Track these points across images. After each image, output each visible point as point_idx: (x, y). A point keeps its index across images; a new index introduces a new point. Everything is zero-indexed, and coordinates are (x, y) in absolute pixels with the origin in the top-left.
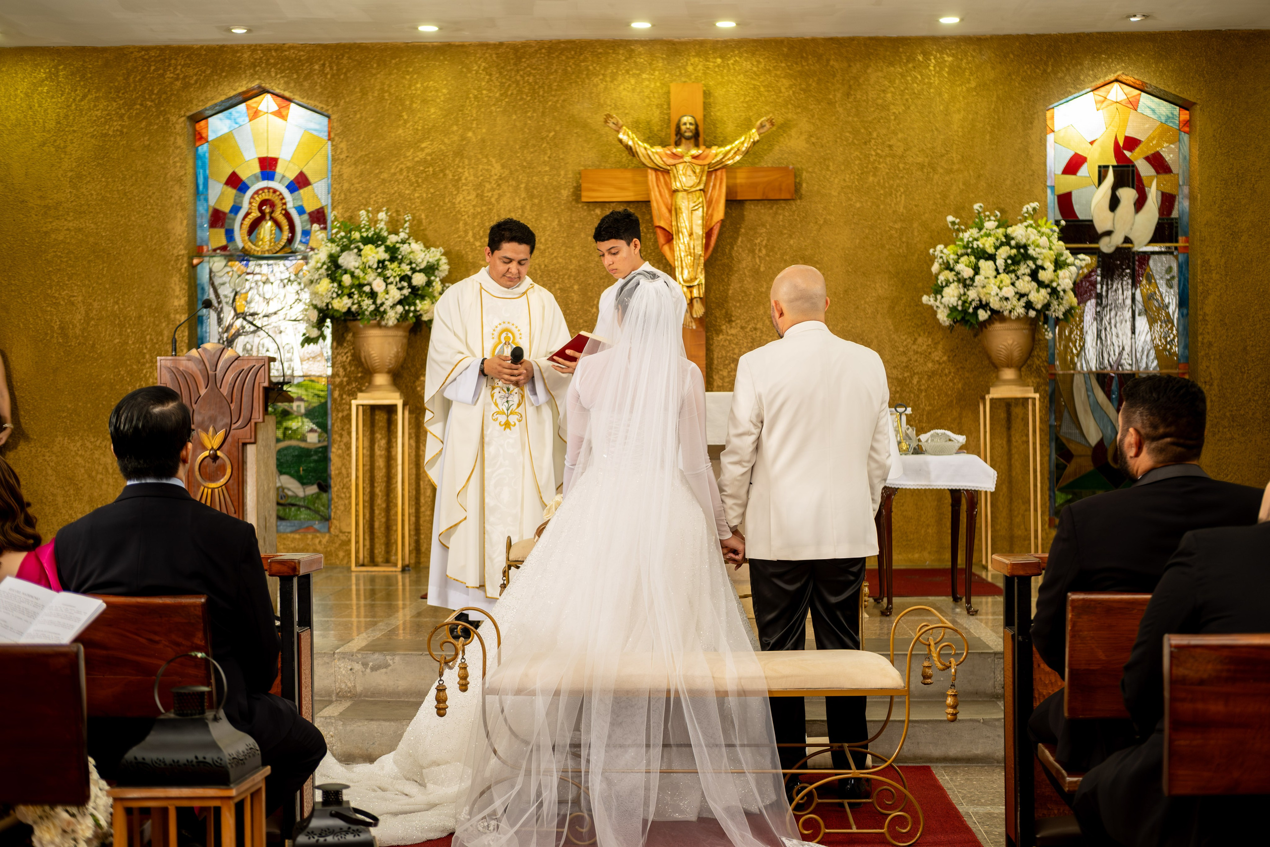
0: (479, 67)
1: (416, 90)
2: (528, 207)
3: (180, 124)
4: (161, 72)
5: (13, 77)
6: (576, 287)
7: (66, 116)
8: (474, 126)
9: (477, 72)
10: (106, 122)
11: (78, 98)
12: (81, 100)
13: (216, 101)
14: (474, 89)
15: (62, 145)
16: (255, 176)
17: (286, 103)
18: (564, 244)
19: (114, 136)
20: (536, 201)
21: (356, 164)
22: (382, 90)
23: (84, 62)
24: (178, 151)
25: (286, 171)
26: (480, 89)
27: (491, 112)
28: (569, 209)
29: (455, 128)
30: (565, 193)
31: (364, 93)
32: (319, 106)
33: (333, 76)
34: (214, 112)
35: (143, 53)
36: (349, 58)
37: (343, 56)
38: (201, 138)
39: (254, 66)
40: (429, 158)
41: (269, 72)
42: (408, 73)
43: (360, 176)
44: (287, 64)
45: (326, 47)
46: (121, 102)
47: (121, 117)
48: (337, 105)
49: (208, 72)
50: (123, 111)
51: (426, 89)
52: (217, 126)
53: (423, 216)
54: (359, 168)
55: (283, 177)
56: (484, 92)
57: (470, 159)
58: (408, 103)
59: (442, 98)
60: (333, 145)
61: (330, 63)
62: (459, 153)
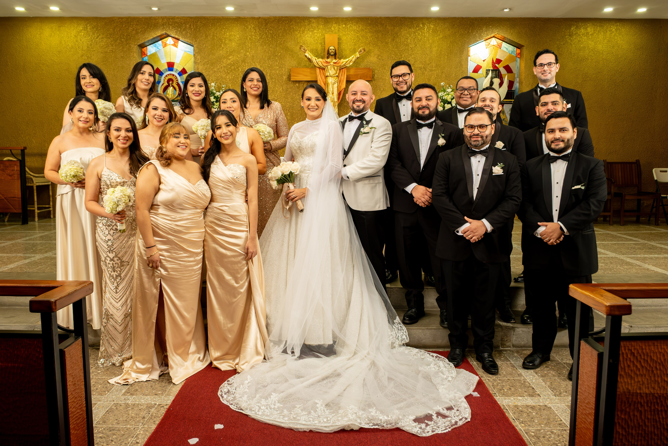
0: (251, 27)
1: (227, 35)
2: (270, 83)
3: (135, 48)
4: (127, 27)
5: (69, 29)
6: (289, 114)
7: (91, 45)
8: (250, 50)
9: (250, 29)
10: (106, 47)
11: (95, 38)
12: (97, 38)
13: (149, 39)
14: (250, 35)
15: (90, 56)
16: (166, 69)
17: (177, 41)
18: (284, 97)
19: (110, 53)
20: (274, 80)
21: (204, 64)
22: (214, 35)
23: (97, 23)
24: (134, 59)
25: (178, 67)
26: (251, 36)
27: (256, 45)
28: (286, 84)
29: (242, 51)
30: (285, 77)
31: (207, 37)
32: (189, 41)
33: (194, 29)
34: (149, 44)
35: (120, 19)
36: (201, 22)
37: (198, 21)
38: (145, 54)
39: (163, 25)
40: (232, 63)
41: (169, 27)
42: (224, 29)
43: (206, 68)
44: (176, 24)
45: (191, 18)
46: (112, 39)
47: (112, 45)
48: (196, 41)
49: (146, 27)
50: (113, 43)
51: (230, 35)
52: (151, 49)
53: (230, 85)
54: (205, 66)
55: (177, 70)
56: (253, 37)
57: (248, 63)
58: (224, 41)
59: (237, 39)
60: (194, 57)
61: (193, 24)
62: (244, 61)
